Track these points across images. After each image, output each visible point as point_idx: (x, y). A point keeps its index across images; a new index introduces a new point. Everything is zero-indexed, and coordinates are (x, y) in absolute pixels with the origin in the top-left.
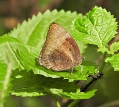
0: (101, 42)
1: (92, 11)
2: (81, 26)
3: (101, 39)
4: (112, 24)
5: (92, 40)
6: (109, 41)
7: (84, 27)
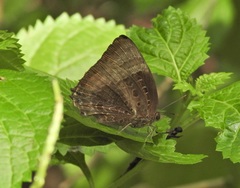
0: (178, 72)
1: (163, 15)
2: (144, 41)
3: (179, 68)
4: (199, 41)
5: (163, 68)
6: (193, 71)
7: (149, 43)
